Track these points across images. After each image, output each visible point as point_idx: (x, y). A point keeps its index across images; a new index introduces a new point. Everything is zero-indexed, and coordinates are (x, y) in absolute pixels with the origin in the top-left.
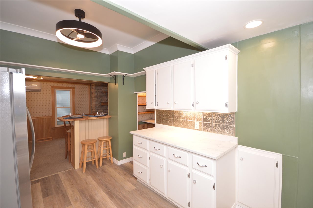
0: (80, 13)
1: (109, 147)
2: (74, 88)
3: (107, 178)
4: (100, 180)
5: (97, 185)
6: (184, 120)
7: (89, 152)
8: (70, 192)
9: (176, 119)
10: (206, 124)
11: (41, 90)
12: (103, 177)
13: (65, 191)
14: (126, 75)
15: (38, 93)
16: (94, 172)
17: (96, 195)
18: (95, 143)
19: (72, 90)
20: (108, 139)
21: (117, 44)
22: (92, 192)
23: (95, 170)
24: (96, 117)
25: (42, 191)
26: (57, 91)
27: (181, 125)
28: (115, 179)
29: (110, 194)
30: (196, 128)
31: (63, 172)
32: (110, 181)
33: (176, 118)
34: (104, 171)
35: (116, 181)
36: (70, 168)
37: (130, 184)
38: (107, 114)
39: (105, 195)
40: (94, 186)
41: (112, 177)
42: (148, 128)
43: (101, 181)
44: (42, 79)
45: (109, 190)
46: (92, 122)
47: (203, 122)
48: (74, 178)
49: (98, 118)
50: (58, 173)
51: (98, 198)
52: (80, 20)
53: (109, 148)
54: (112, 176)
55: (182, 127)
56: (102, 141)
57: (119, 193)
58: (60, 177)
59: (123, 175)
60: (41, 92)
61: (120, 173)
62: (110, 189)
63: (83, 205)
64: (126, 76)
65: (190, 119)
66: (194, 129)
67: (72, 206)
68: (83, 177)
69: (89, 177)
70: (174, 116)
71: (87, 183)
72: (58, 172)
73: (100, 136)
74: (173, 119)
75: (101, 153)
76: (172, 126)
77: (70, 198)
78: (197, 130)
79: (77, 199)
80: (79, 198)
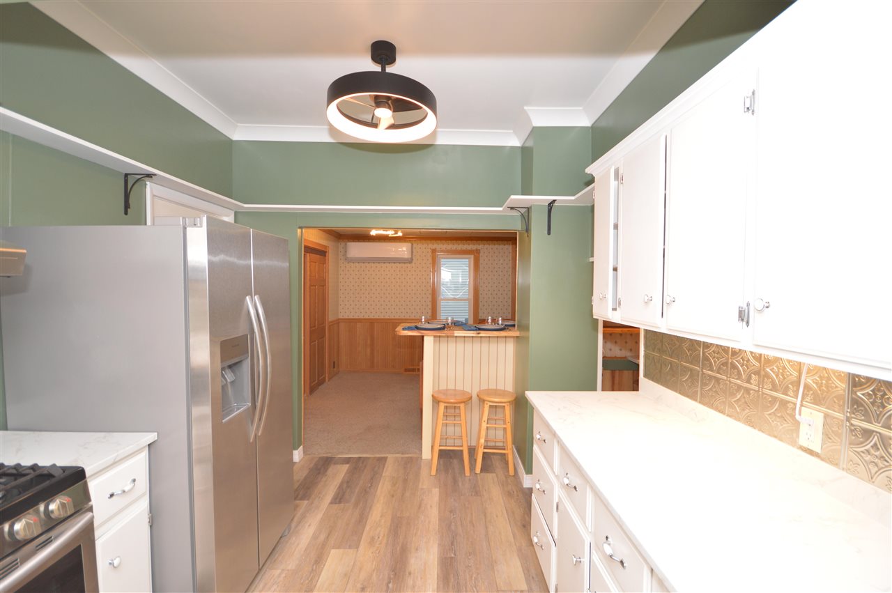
0: (384, 51)
1: (505, 423)
2: (478, 251)
3: (472, 514)
4: (451, 512)
5: (437, 522)
6: (748, 386)
7: (446, 423)
8: (379, 512)
9: (714, 374)
10: (867, 434)
11: (412, 259)
12: (465, 505)
13: (371, 508)
14: (554, 201)
15: (409, 265)
16: (455, 481)
17: (417, 549)
18: (464, 402)
19: (472, 256)
20: (503, 400)
21: (526, 108)
22: (414, 539)
23: (460, 479)
24: (476, 330)
25: (340, 486)
26: (442, 260)
27: (731, 406)
28: (487, 528)
29: (448, 567)
30: (803, 441)
31: (397, 455)
32: (474, 526)
33: (711, 370)
34: (476, 491)
35: (487, 535)
36: (415, 453)
37: (519, 564)
38: (514, 326)
39: (436, 563)
40: (429, 522)
41: (485, 519)
42: (613, 390)
43: (452, 514)
44: (400, 234)
45: (453, 555)
46: (466, 345)
47: (848, 419)
48: (405, 481)
49: (480, 335)
50: (389, 456)
51: (414, 563)
52: (383, 69)
53: (505, 426)
54: (485, 516)
55: (738, 419)
56: (486, 402)
57: (472, 577)
58: (386, 466)
59: (519, 524)
60: (413, 264)
61: (513, 513)
62: (458, 553)
63: (374, 563)
64: (556, 204)
65: (774, 388)
66: (793, 442)
67: (357, 551)
68: (424, 487)
69: (436, 491)
70: (706, 358)
71: (420, 507)
72: (390, 453)
73: (484, 387)
74: (703, 371)
75: (481, 436)
76: (696, 400)
77: (367, 528)
78: (811, 452)
79: (376, 538)
80: (381, 538)
